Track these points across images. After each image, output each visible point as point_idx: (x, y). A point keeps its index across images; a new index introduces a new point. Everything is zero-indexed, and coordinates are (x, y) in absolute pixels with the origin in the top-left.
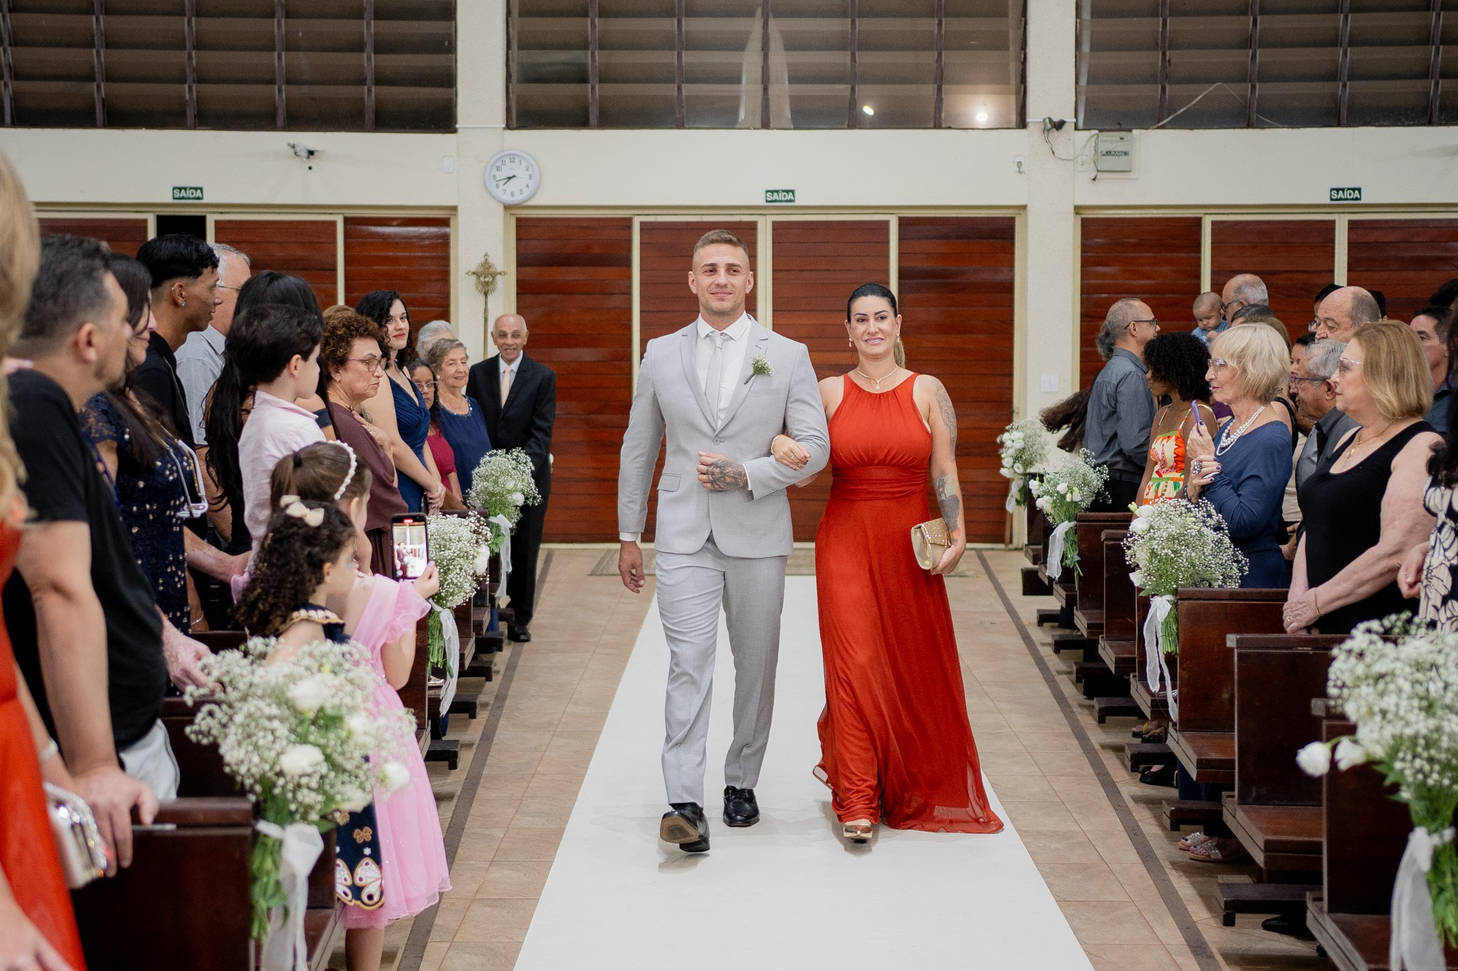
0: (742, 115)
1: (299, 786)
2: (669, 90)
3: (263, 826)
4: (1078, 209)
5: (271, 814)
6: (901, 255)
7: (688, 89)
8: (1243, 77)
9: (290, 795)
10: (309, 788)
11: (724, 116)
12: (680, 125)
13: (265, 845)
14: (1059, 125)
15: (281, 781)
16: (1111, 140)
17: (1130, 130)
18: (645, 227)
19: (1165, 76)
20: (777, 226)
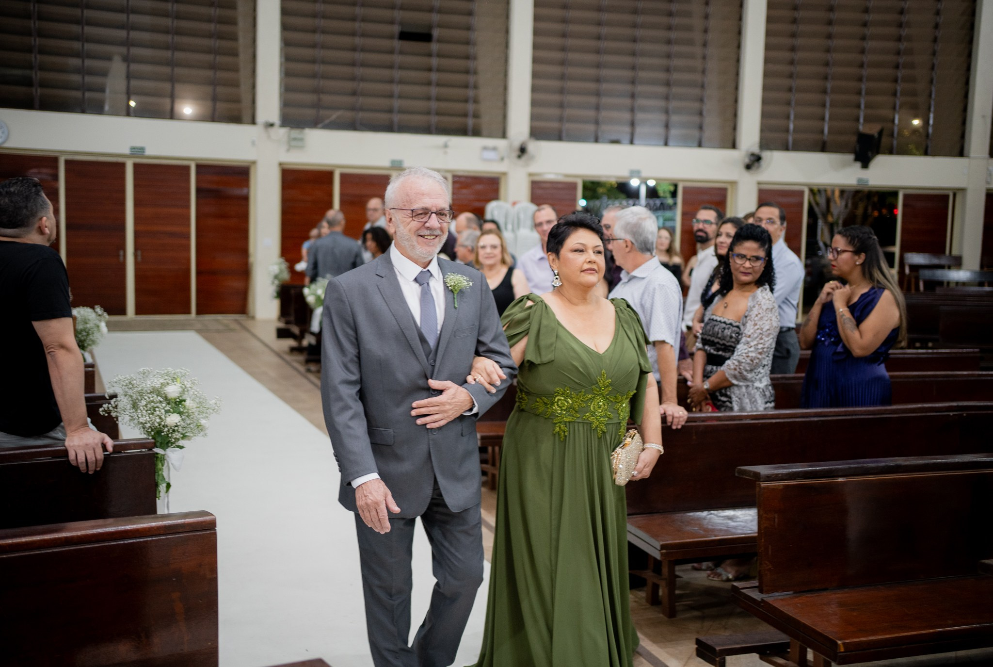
0: (107, 108)
1: (174, 431)
2: (77, 94)
3: (156, 450)
4: (281, 164)
5: (158, 444)
6: (198, 181)
7: (88, 95)
8: (353, 109)
9: (170, 435)
10: (178, 432)
11: (97, 108)
12: (83, 112)
13: (157, 457)
14: (272, 125)
15: (166, 429)
16: (295, 133)
17: (303, 128)
18: (67, 162)
19: (317, 106)
20: (136, 166)
